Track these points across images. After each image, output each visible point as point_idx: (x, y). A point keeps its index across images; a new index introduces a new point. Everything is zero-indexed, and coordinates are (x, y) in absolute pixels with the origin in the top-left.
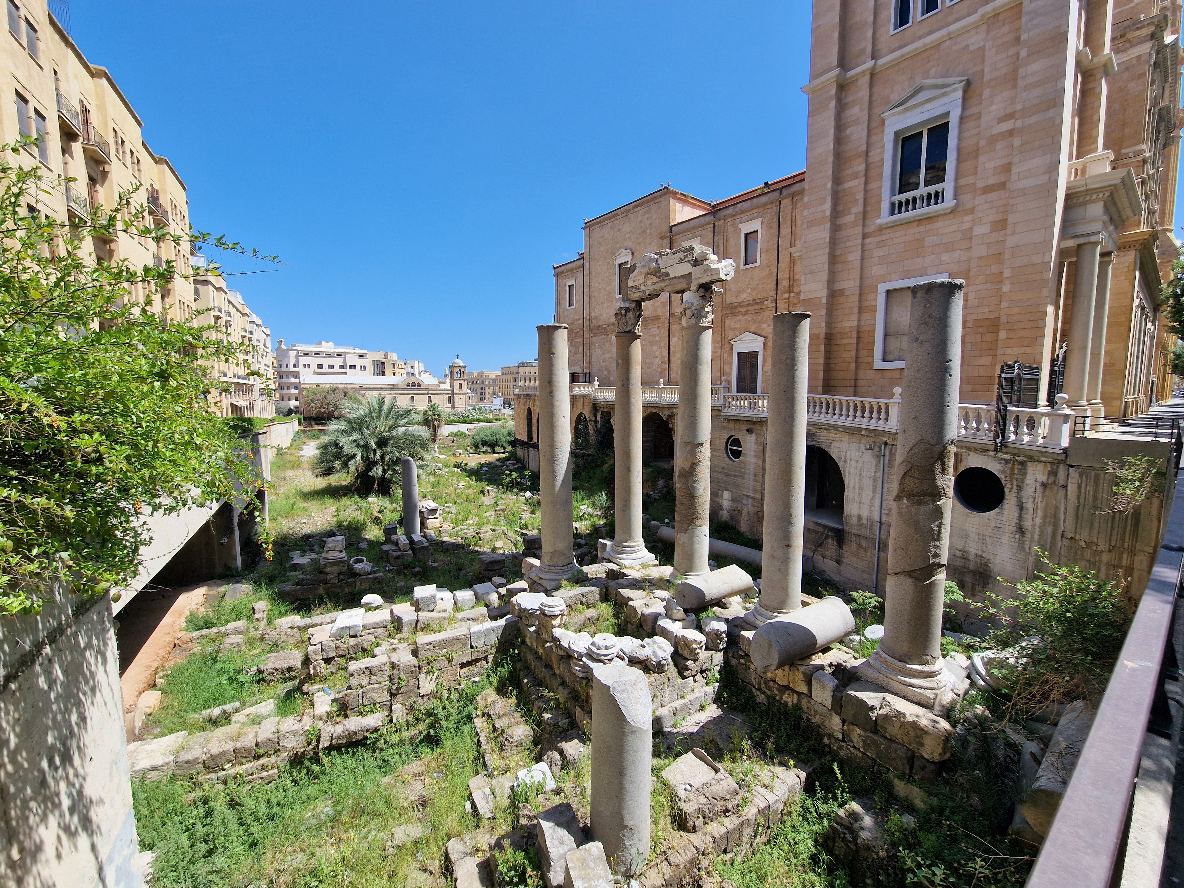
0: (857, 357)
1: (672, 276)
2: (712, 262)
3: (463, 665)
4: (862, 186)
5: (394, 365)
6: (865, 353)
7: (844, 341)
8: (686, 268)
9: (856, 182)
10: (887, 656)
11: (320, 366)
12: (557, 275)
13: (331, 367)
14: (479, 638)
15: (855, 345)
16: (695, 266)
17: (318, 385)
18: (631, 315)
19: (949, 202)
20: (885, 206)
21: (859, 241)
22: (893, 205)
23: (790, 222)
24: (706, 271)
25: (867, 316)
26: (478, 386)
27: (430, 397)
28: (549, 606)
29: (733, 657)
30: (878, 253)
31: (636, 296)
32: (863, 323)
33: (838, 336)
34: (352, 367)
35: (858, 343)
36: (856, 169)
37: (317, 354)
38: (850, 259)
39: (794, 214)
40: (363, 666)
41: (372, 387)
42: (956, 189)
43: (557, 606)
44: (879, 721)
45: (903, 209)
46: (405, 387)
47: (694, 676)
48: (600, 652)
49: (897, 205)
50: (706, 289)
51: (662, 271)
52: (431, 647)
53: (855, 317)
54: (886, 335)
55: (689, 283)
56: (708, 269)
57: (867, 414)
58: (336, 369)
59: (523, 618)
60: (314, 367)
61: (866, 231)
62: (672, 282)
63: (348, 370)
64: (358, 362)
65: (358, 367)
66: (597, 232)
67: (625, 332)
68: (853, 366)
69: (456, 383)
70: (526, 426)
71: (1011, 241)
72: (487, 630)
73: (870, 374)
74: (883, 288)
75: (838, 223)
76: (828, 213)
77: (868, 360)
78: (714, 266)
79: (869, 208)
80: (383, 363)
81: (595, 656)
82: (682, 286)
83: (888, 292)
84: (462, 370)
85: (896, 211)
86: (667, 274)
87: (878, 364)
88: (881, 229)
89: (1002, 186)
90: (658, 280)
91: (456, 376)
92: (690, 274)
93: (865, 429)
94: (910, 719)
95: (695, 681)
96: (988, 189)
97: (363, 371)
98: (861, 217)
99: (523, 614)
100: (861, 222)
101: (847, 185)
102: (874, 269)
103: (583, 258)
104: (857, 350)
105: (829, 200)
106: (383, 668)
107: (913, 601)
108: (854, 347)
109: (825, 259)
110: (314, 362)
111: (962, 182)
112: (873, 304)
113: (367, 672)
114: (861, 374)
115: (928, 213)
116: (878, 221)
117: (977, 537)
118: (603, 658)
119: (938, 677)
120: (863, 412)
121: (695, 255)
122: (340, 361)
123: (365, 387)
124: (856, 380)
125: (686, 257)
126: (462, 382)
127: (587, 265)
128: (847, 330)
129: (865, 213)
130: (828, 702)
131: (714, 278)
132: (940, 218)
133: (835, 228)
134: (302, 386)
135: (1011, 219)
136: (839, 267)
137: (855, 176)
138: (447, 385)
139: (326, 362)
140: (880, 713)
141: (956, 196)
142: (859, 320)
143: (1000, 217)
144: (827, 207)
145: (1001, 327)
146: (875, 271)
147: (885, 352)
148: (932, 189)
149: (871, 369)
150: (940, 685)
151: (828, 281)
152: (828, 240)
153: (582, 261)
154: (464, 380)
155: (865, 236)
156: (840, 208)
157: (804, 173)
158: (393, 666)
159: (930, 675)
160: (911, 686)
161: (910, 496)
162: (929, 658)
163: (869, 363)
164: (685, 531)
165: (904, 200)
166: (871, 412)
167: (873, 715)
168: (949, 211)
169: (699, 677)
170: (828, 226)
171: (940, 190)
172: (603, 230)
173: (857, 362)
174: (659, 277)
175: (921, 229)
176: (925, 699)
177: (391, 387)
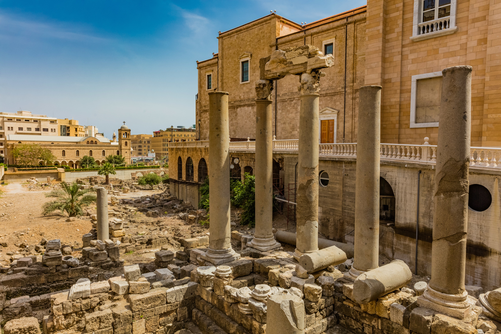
0: (399, 121)
1: (294, 63)
2: (320, 55)
3: (161, 315)
4: (401, 16)
5: (76, 129)
6: (405, 118)
7: (392, 111)
8: (303, 59)
9: (397, 14)
10: (434, 291)
11: (21, 129)
12: (199, 68)
13: (29, 129)
14: (172, 297)
15: (398, 113)
16: (309, 58)
17: (20, 142)
18: (266, 88)
19: (452, 26)
20: (415, 28)
21: (400, 49)
22: (419, 28)
23: (353, 38)
24: (317, 60)
25: (405, 95)
26: (137, 145)
27: (104, 151)
28: (222, 272)
29: (338, 301)
30: (411, 57)
31: (270, 76)
32: (403, 99)
33: (388, 108)
34: (46, 130)
35: (400, 112)
36: (397, 5)
37: (19, 120)
38: (394, 60)
39: (355, 33)
40: (95, 316)
41: (61, 144)
42: (457, 19)
43: (227, 271)
44: (432, 329)
45: (426, 31)
46: (86, 144)
47: (316, 313)
48: (260, 295)
49: (422, 28)
50: (315, 71)
51: (288, 61)
52: (140, 302)
53: (398, 96)
54: (417, 107)
55: (306, 68)
56: (318, 60)
57: (408, 154)
58: (33, 131)
59: (202, 282)
60: (16, 129)
61: (403, 44)
62: (295, 67)
63: (42, 132)
64: (49, 126)
65: (50, 130)
66: (227, 41)
67: (262, 99)
68: (397, 126)
69: (123, 142)
70: (177, 169)
71: (490, 51)
72: (177, 291)
73: (408, 131)
74: (414, 78)
75: (387, 38)
76: (381, 31)
77: (406, 122)
78: (322, 58)
79: (405, 30)
80: (68, 128)
81: (257, 298)
82: (301, 69)
83: (418, 81)
84: (128, 133)
85: (422, 32)
86: (291, 63)
87: (413, 125)
88: (413, 42)
89: (484, 18)
90: (285, 66)
91: (123, 136)
92: (306, 63)
93: (408, 164)
94: (451, 325)
95: (316, 316)
96: (475, 20)
97: (53, 133)
98: (400, 34)
99: (202, 280)
100: (400, 38)
101: (392, 15)
102: (409, 66)
103: (218, 58)
104: (400, 116)
105: (381, 24)
106: (109, 317)
107: (448, 255)
108: (398, 114)
109: (380, 59)
110: (16, 125)
111: (460, 15)
112: (408, 88)
113: (98, 320)
114: (403, 131)
115: (441, 34)
116: (411, 38)
117: (477, 227)
118: (262, 299)
119: (465, 301)
120: (406, 153)
121: (309, 51)
122: (36, 125)
123: (55, 143)
124: (399, 135)
125: (303, 52)
126: (127, 141)
127: (220, 61)
128: (394, 103)
129: (403, 31)
130: (401, 320)
131: (322, 65)
132: (448, 37)
133: (385, 41)
134: (8, 142)
135: (489, 38)
136: (387, 65)
137: (397, 10)
138: (116, 143)
139: (25, 126)
140: (433, 324)
141: (456, 24)
142: (400, 98)
143: (482, 37)
144: (381, 27)
145: (485, 102)
146: (410, 67)
147: (416, 118)
148: (443, 19)
149: (409, 127)
150: (466, 305)
151: (381, 73)
152: (381, 48)
153: (217, 60)
154: (129, 140)
155: (403, 46)
156: (388, 29)
157: (366, 7)
158: (115, 316)
159: (461, 300)
160: (449, 307)
161: (445, 192)
162: (459, 290)
163: (407, 124)
164: (304, 224)
165: (426, 26)
166: (411, 153)
167: (429, 326)
168: (453, 32)
169: (318, 314)
170: (381, 39)
171: (447, 21)
172: (231, 39)
173: (399, 123)
174: (286, 65)
175: (437, 42)
176: (458, 314)
177: (75, 144)
